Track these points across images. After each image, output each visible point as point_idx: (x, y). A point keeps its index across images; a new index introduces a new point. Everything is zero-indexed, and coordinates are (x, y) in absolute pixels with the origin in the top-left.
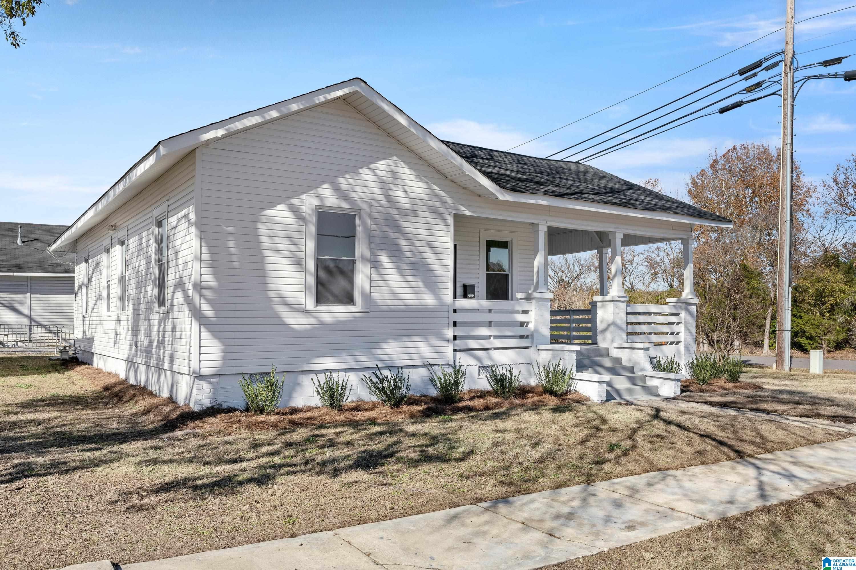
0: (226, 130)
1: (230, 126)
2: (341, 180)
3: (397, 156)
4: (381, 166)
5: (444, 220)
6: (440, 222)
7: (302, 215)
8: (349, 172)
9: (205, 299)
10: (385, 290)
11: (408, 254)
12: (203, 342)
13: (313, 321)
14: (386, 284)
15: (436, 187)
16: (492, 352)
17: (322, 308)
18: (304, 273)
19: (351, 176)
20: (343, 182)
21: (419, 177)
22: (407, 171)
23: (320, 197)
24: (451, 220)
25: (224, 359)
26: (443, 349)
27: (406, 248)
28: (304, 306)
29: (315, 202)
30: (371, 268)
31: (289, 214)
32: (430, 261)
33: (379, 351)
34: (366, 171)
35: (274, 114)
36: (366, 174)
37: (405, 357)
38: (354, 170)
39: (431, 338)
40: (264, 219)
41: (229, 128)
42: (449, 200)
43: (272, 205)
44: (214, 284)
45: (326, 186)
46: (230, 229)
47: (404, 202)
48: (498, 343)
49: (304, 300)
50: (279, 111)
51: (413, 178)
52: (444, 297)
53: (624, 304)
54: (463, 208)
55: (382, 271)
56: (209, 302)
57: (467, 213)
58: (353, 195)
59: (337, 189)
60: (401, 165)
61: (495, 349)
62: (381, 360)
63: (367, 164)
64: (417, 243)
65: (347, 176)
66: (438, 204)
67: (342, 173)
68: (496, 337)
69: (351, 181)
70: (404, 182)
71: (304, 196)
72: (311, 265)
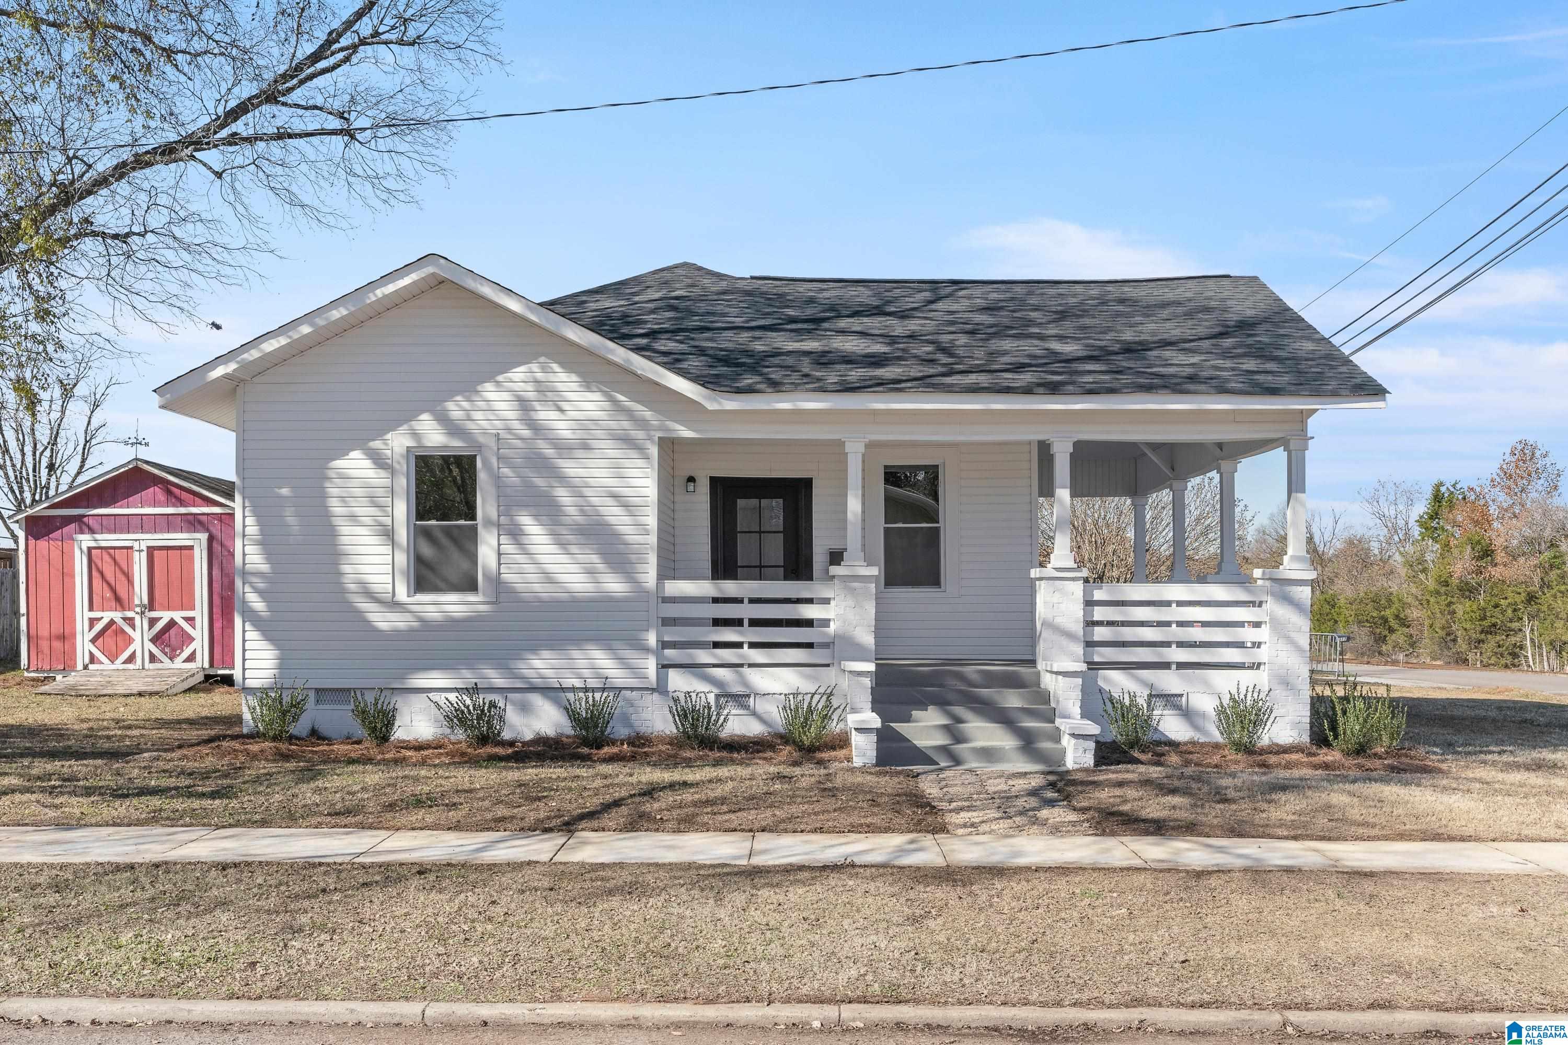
0: (238, 362)
1: (243, 356)
2: (450, 405)
3: (546, 356)
4: (518, 374)
5: (640, 449)
6: (633, 453)
7: (387, 464)
8: (459, 393)
9: (253, 587)
10: (530, 568)
11: (572, 510)
12: (248, 645)
13: (408, 616)
14: (532, 558)
15: (621, 397)
16: (746, 670)
17: (421, 597)
18: (390, 547)
19: (464, 397)
20: (455, 408)
21: (588, 384)
22: (563, 376)
23: (415, 435)
24: (654, 451)
25: (280, 667)
26: (640, 663)
27: (566, 501)
28: (390, 595)
29: (410, 442)
30: (499, 535)
31: (368, 463)
32: (612, 520)
33: (520, 664)
34: (489, 386)
35: (306, 329)
36: (489, 391)
37: (567, 673)
38: (470, 389)
39: (616, 644)
40: (331, 474)
41: (243, 359)
42: (648, 414)
43: (342, 453)
44: (265, 568)
45: (425, 416)
46: (285, 491)
47: (563, 428)
48: (758, 656)
49: (390, 586)
50: (312, 324)
51: (574, 386)
52: (642, 578)
53: (1080, 584)
54: (678, 427)
55: (525, 540)
56: (257, 591)
57: (686, 433)
58: (470, 425)
59: (443, 419)
60: (551, 368)
61: (751, 665)
62: (523, 678)
63: (490, 377)
64: (588, 492)
65: (459, 398)
66: (626, 424)
67: (450, 395)
68: (753, 645)
69: (466, 405)
70: (561, 396)
71: (389, 436)
72: (402, 534)
